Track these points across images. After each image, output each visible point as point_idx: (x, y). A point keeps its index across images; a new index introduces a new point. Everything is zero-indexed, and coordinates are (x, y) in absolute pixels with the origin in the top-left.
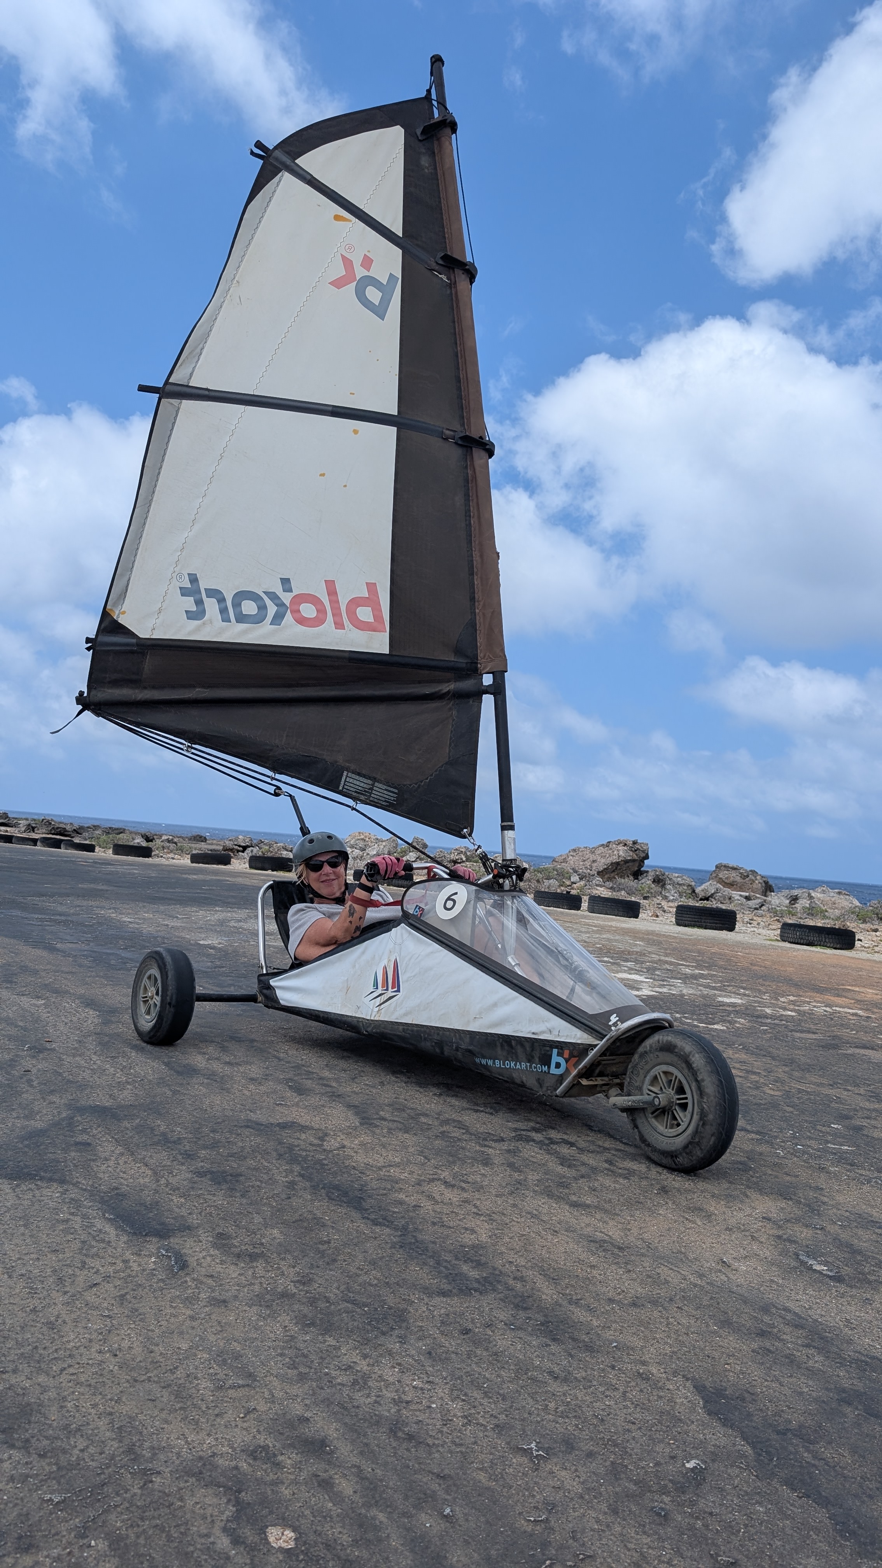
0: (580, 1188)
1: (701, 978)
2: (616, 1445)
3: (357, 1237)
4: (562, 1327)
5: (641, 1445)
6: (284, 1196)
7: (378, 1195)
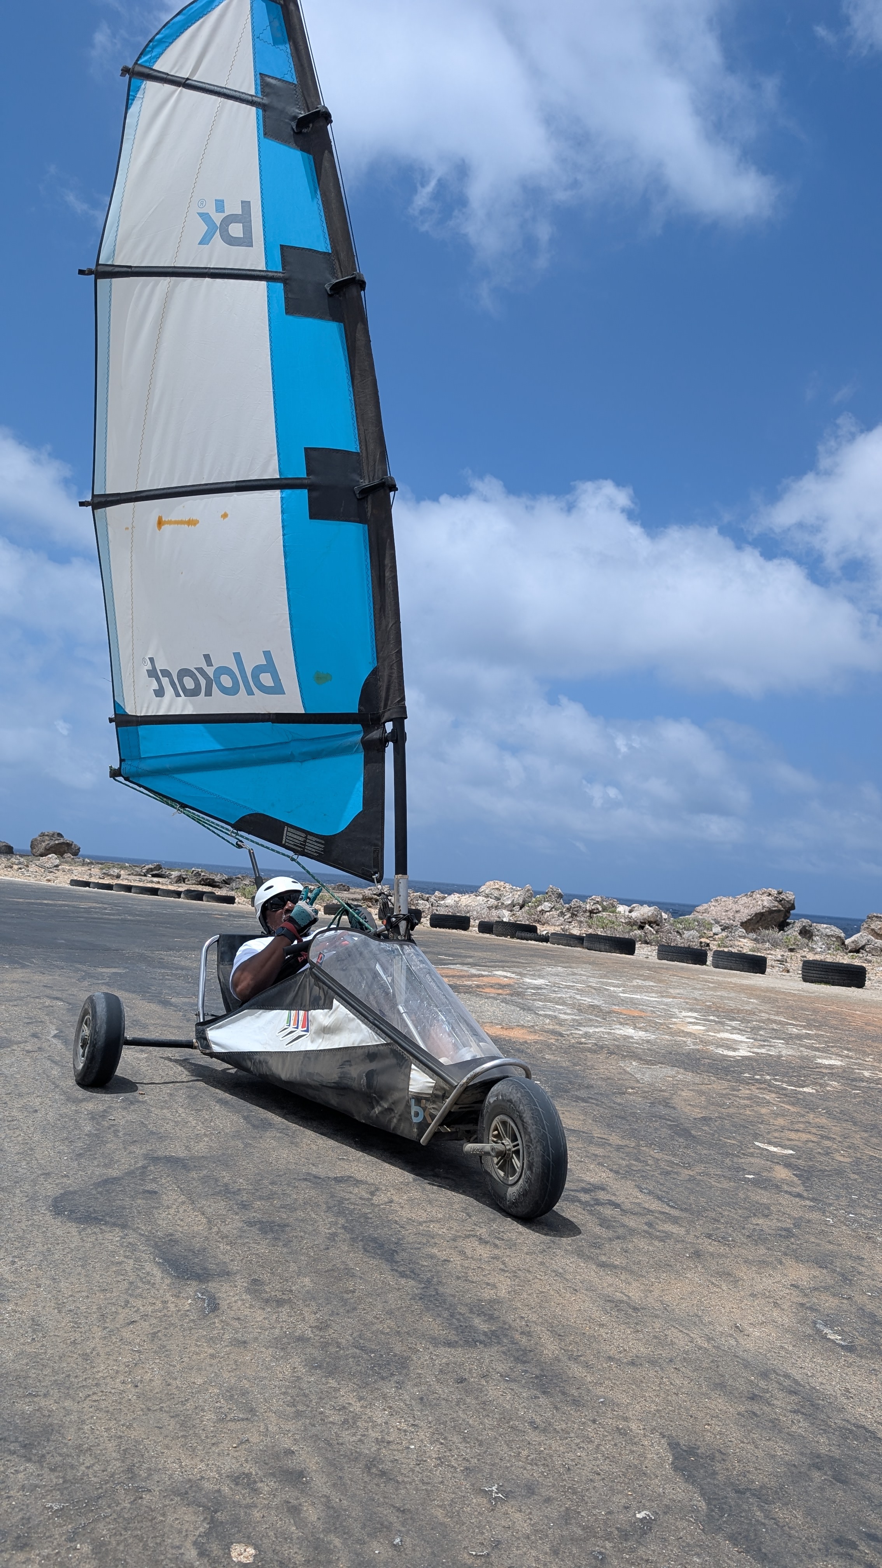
0: (612, 1249)
1: (806, 1038)
2: (575, 1493)
3: (382, 1288)
4: (555, 1381)
5: (600, 1494)
6: (322, 1247)
7: (412, 1249)
